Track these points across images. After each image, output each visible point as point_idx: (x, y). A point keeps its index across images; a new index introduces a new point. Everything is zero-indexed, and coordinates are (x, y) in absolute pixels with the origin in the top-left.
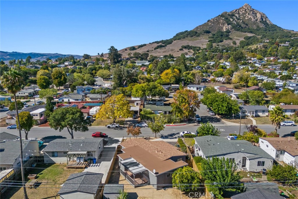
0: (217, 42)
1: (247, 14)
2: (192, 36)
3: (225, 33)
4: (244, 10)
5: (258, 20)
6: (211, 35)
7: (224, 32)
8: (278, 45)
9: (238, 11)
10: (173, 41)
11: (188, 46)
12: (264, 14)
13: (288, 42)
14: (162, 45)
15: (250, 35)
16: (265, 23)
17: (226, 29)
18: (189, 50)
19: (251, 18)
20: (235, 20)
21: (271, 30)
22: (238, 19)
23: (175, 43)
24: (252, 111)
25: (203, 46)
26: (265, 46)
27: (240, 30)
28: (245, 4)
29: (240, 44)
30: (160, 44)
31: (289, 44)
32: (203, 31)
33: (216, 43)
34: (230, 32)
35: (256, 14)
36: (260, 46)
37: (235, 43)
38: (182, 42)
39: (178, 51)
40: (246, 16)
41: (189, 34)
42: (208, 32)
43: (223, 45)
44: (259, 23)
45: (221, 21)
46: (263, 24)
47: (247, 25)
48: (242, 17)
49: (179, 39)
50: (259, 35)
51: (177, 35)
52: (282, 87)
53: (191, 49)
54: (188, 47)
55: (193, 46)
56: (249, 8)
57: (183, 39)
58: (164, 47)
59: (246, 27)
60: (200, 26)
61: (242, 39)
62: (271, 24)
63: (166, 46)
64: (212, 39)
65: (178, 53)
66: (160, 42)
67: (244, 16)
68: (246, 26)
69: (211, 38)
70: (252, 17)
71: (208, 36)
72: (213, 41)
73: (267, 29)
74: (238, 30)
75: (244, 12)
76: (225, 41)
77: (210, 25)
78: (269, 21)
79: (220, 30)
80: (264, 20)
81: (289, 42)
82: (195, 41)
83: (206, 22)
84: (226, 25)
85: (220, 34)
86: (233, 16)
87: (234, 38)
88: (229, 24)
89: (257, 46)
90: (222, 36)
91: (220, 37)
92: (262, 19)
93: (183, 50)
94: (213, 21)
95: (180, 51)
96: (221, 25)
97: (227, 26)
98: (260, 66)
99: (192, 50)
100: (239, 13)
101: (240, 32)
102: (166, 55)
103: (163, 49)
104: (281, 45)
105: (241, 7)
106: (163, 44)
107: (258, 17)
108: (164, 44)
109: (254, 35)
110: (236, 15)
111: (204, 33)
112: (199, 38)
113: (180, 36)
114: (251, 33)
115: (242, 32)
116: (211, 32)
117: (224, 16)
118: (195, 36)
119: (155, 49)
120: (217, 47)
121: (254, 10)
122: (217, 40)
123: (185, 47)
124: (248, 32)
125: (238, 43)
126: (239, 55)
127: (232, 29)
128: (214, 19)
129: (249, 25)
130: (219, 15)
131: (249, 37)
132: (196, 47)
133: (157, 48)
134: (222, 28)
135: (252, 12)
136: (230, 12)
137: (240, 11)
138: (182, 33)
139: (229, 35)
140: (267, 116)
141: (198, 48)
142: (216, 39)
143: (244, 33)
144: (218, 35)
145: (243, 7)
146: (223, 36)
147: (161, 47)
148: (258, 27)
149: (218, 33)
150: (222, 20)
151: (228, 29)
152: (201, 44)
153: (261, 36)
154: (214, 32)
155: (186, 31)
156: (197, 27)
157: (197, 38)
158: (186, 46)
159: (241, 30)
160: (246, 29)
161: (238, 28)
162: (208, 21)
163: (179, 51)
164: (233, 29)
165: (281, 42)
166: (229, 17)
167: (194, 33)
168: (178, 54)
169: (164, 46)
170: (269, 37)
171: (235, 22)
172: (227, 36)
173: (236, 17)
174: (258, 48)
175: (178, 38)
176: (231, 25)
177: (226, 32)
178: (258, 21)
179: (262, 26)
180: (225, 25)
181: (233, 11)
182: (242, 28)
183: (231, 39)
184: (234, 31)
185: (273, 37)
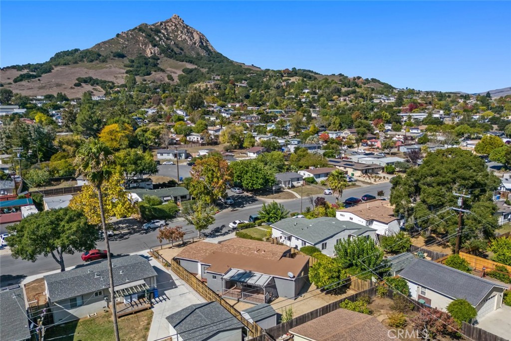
0: (142, 75)
1: (179, 32)
2: (92, 61)
3: (150, 60)
4: (174, 24)
5: (197, 43)
6: (126, 61)
7: (149, 58)
8: (234, 85)
9: (165, 25)
10: (53, 66)
11: (91, 79)
12: (203, 35)
13: (244, 80)
14: (31, 73)
15: (190, 66)
16: (206, 48)
17: (151, 53)
18: (94, 87)
19: (185, 38)
20: (163, 39)
21: (217, 60)
22: (168, 39)
23: (58, 71)
24: (288, 181)
25: (117, 81)
26: (218, 85)
27: (173, 57)
28: (174, 15)
29: (179, 80)
30: (25, 71)
31: (247, 84)
32: (112, 52)
33: (140, 76)
34: (159, 59)
35: (192, 33)
36: (211, 85)
37: (170, 78)
38: (73, 70)
39: (72, 88)
40: (179, 35)
41: (86, 56)
42: (122, 56)
43: (153, 80)
44: (199, 49)
45: (141, 38)
46: (205, 51)
47: (182, 49)
48: (172, 36)
49: (65, 64)
50: (203, 68)
51: (58, 55)
52: (284, 146)
53: (97, 84)
54: (90, 81)
55: (99, 79)
56: (180, 23)
57: (75, 65)
58: (37, 79)
59: (181, 53)
60: (104, 43)
61: (180, 72)
62: (215, 52)
63: (40, 76)
64: (131, 69)
65: (72, 90)
66: (24, 67)
67: (174, 35)
68: (181, 51)
69: (128, 67)
70: (187, 38)
71: (123, 62)
72: (134, 73)
73: (211, 59)
74: (171, 57)
75: (173, 27)
76: (154, 73)
77: (123, 44)
78: (212, 46)
79: (141, 53)
80: (204, 44)
81: (246, 80)
82: (100, 70)
83: (114, 36)
84: (151, 46)
85: (142, 61)
86: (158, 33)
87: (167, 69)
88: (154, 46)
89: (207, 85)
90: (146, 64)
91: (144, 65)
92: (202, 44)
93: (81, 85)
94: (127, 36)
95: (76, 87)
96: (142, 46)
97: (152, 48)
98: (229, 116)
99: (100, 87)
100: (166, 29)
101: (174, 61)
102: (50, 94)
103: (35, 83)
104: (237, 85)
105: (168, 18)
106: (32, 71)
107: (195, 38)
108: (35, 72)
109: (196, 67)
110: (163, 31)
111: (114, 57)
112: (107, 66)
113: (64, 59)
114: (191, 63)
115: (177, 60)
116: (126, 57)
117: (144, 31)
118: (97, 61)
119: (16, 81)
120: (144, 82)
121: (188, 27)
122: (141, 72)
123: (85, 81)
124: (186, 62)
125: (175, 77)
126: (197, 98)
127: (161, 55)
128: (128, 33)
129: (185, 50)
130: (136, 28)
131: (190, 69)
132: (105, 82)
133: (21, 80)
134: (145, 51)
135: (186, 30)
136: (153, 25)
137: (168, 25)
138: (67, 53)
139: (158, 64)
140: (303, 185)
141: (111, 84)
142: (139, 69)
143: (181, 63)
144: (139, 63)
145: (171, 19)
146: (149, 64)
147: (28, 77)
148: (198, 54)
149: (139, 60)
150: (143, 37)
151: (155, 54)
152: (113, 77)
153: (207, 70)
154: (131, 57)
155: (76, 50)
156: (99, 44)
157: (103, 65)
158: (86, 78)
159: (176, 57)
160: (181, 56)
161: (169, 52)
162: (118, 35)
163: (74, 86)
164: (163, 55)
165: (237, 80)
166: (152, 33)
167: (96, 56)
168: (74, 93)
169: (35, 77)
170: (219, 71)
171: (163, 43)
172: (155, 65)
173: (163, 34)
174: (209, 88)
175: (62, 61)
176: (158, 47)
177: (153, 58)
178: (196, 45)
179: (203, 53)
180: (149, 46)
181: (157, 23)
182: (176, 54)
183: (163, 71)
184: (165, 58)
185: (223, 72)
